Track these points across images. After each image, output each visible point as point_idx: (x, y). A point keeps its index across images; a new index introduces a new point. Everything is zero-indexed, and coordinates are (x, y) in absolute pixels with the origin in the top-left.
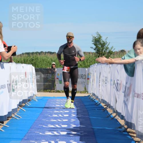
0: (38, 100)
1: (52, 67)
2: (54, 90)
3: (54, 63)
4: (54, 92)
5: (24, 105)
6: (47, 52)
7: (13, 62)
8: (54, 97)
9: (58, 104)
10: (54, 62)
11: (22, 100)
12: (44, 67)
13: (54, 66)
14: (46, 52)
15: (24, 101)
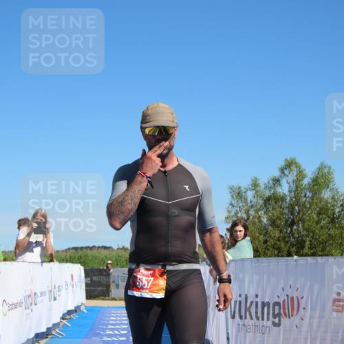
0: (87, 310)
1: (107, 267)
2: (109, 296)
3: (110, 262)
4: (108, 300)
5: (68, 317)
6: (101, 245)
7: (55, 260)
8: (108, 307)
9: (113, 317)
10: (110, 259)
11: (66, 312)
12: (96, 266)
13: (110, 265)
14: (99, 247)
15: (69, 312)
